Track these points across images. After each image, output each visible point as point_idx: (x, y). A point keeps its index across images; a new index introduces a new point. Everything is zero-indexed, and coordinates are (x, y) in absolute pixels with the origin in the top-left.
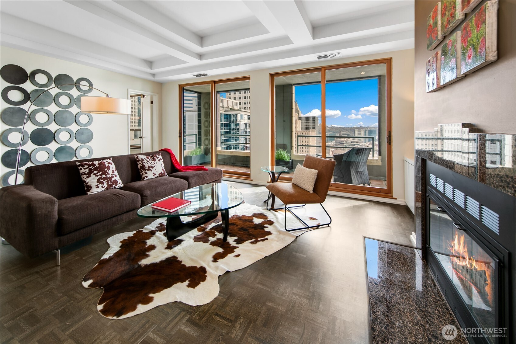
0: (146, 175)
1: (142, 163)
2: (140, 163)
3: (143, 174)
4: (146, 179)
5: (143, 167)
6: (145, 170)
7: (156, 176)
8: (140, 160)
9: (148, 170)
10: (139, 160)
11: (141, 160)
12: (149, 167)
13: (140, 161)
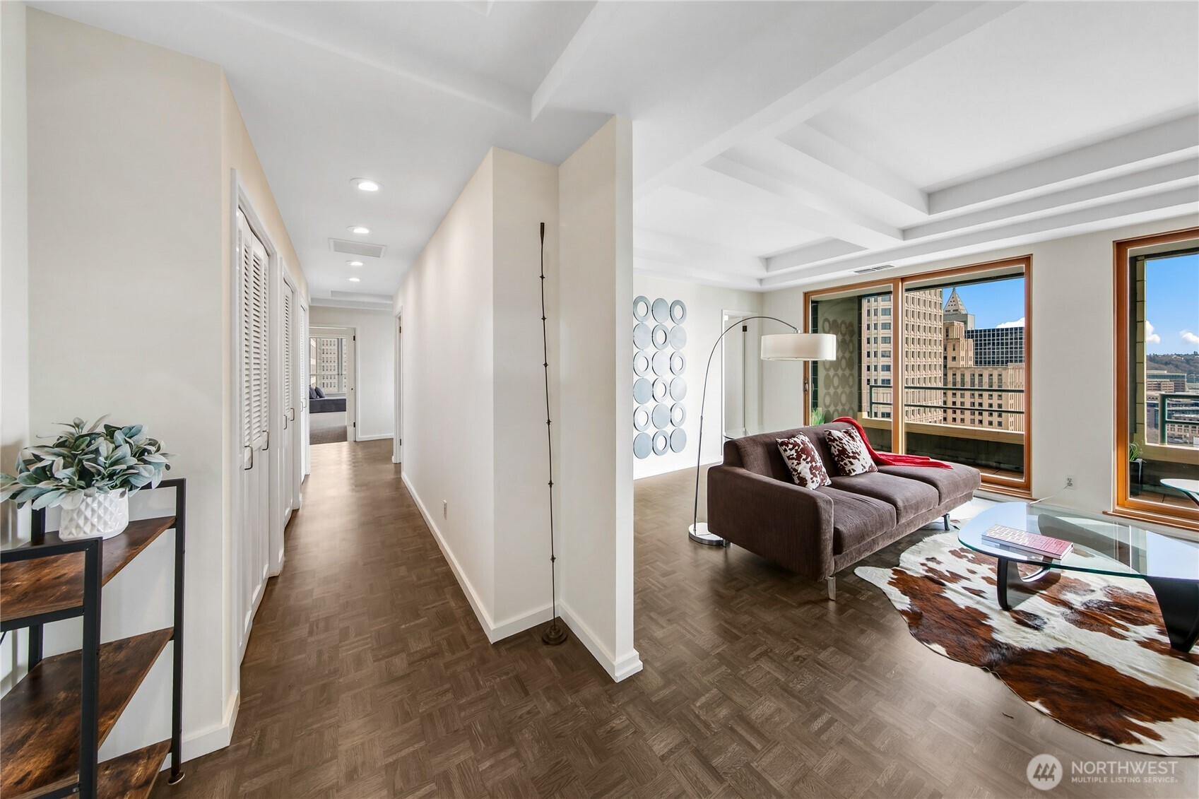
0: (853, 467)
1: (840, 445)
2: (837, 445)
3: (846, 465)
4: (853, 474)
5: (843, 452)
6: (849, 457)
7: (865, 470)
8: (835, 440)
9: (854, 458)
10: (834, 438)
11: (837, 439)
12: (853, 452)
13: (837, 441)
